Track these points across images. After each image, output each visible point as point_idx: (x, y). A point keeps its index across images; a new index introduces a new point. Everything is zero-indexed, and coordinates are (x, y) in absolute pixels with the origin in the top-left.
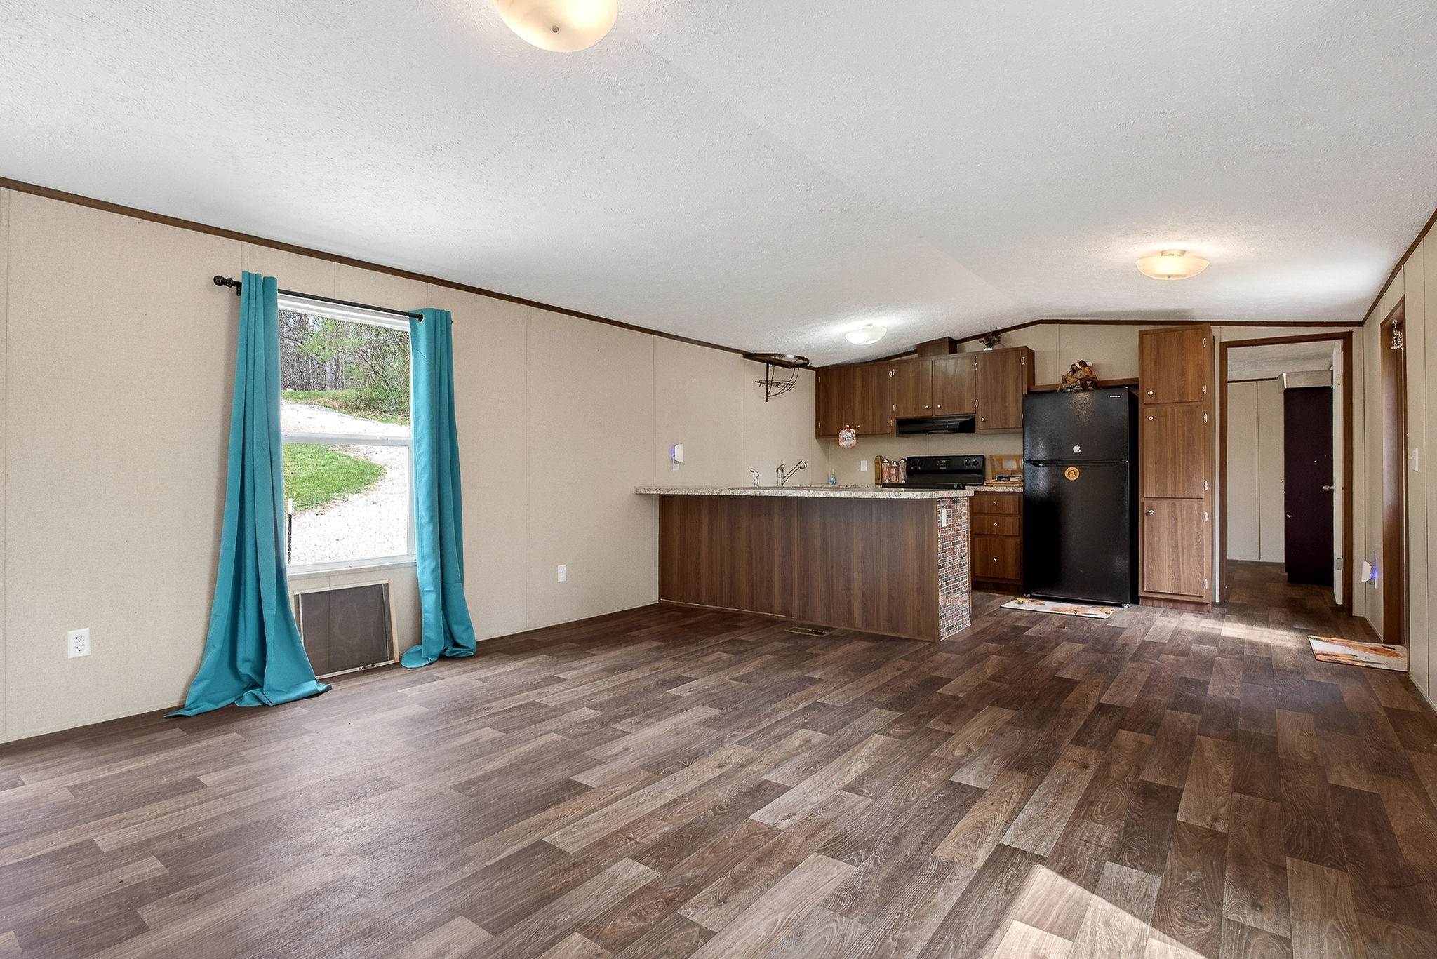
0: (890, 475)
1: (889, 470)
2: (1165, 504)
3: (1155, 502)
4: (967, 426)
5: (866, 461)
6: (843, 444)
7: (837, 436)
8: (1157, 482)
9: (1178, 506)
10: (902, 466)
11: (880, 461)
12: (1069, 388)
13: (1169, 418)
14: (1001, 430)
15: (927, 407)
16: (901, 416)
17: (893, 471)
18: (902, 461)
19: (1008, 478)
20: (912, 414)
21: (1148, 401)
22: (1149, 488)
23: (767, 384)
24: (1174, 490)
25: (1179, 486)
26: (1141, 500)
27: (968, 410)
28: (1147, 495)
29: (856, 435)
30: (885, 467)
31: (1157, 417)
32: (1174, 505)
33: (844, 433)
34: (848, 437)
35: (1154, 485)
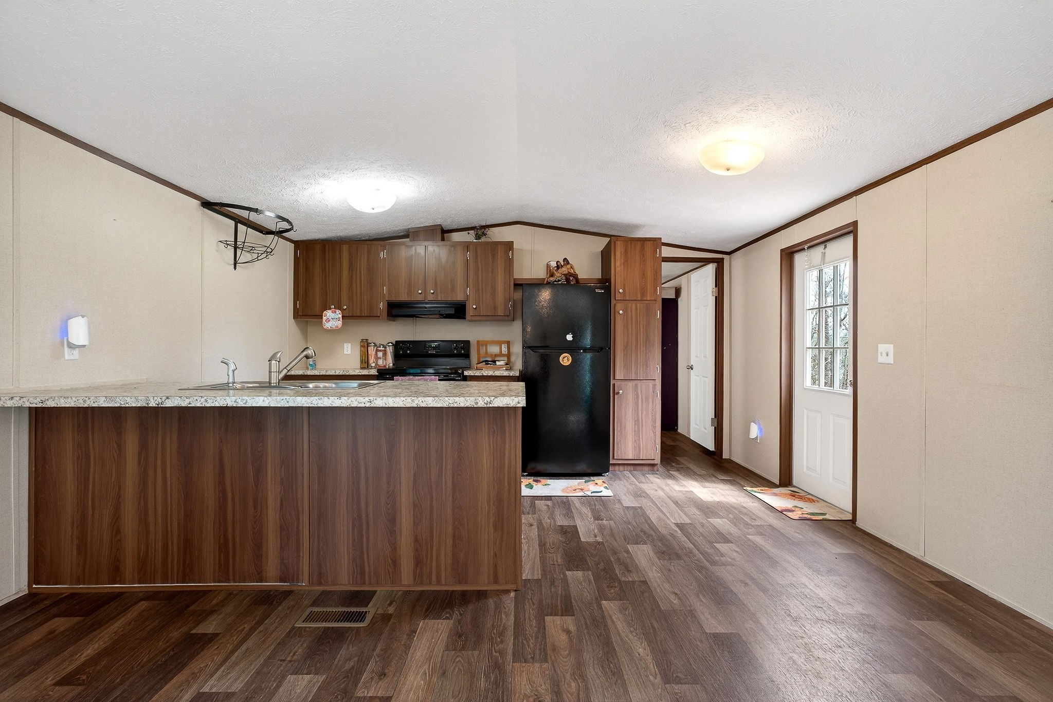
0: (377, 358)
1: (376, 354)
2: (630, 385)
3: (623, 383)
4: (458, 312)
5: (350, 345)
6: (328, 325)
7: (321, 317)
8: (625, 365)
9: (639, 385)
10: (390, 350)
11: (365, 344)
12: (556, 281)
13: (634, 313)
14: (493, 317)
15: (420, 292)
16: (394, 298)
17: (380, 354)
18: (390, 344)
19: (494, 362)
20: (403, 297)
21: (618, 297)
22: (619, 372)
23: (236, 248)
24: (636, 373)
25: (640, 368)
26: (612, 382)
27: (460, 297)
28: (617, 377)
29: (342, 316)
30: (372, 350)
31: (625, 311)
32: (636, 385)
33: (328, 314)
34: (332, 318)
35: (622, 368)
